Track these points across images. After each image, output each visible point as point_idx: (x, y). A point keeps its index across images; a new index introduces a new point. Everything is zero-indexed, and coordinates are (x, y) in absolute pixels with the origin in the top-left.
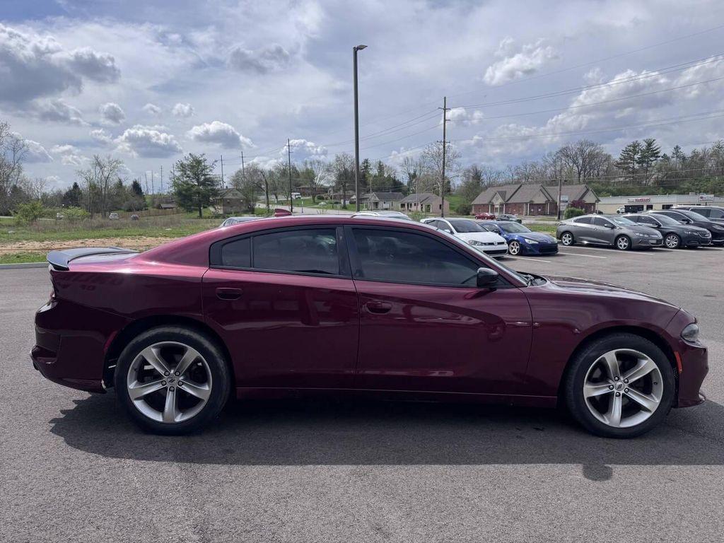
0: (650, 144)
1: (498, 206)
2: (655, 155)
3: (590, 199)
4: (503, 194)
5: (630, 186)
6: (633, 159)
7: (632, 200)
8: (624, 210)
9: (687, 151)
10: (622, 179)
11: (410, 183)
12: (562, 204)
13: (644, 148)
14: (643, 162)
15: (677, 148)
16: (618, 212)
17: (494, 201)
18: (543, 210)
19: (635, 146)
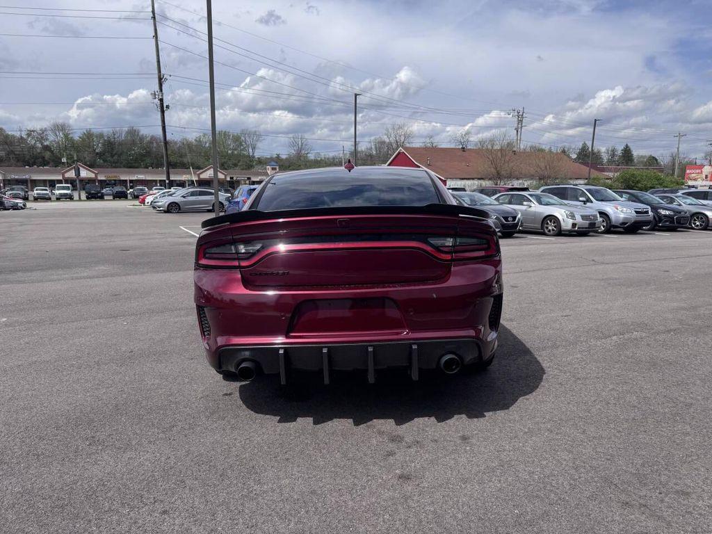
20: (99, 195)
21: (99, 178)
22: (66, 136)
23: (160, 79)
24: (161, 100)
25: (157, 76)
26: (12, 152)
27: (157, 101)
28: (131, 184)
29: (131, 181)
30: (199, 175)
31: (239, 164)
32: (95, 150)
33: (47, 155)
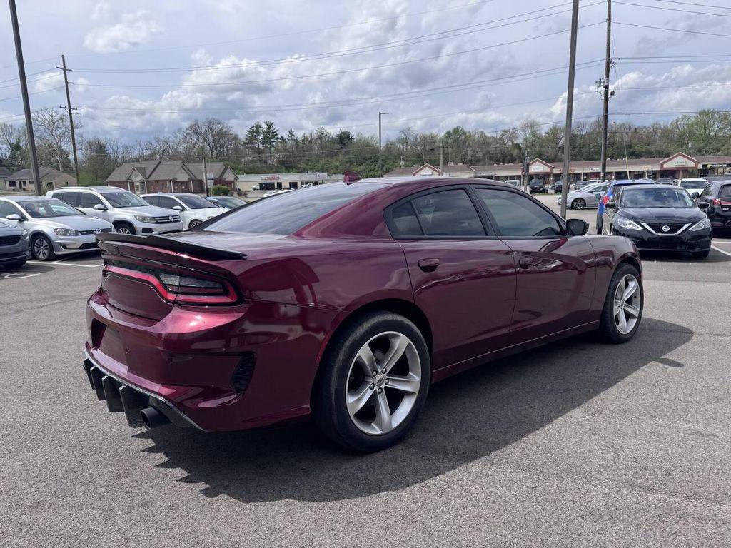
0: (269, 127)
1: (138, 184)
2: (275, 136)
3: (229, 176)
4: (142, 171)
5: (258, 164)
6: (257, 139)
7: (264, 178)
8: (258, 187)
9: (299, 135)
10: (250, 158)
11: (13, 155)
12: (209, 181)
13: (265, 129)
14: (267, 143)
15: (291, 132)
16: (254, 189)
17: (133, 178)
18: (187, 187)
19: (258, 127)
20: (542, 189)
21: (554, 173)
22: (533, 132)
23: (608, 65)
24: (607, 87)
25: (605, 62)
26: (489, 152)
27: (602, 89)
28: (585, 177)
29: (586, 174)
30: (662, 165)
31: (723, 148)
32: (558, 145)
33: (516, 152)
